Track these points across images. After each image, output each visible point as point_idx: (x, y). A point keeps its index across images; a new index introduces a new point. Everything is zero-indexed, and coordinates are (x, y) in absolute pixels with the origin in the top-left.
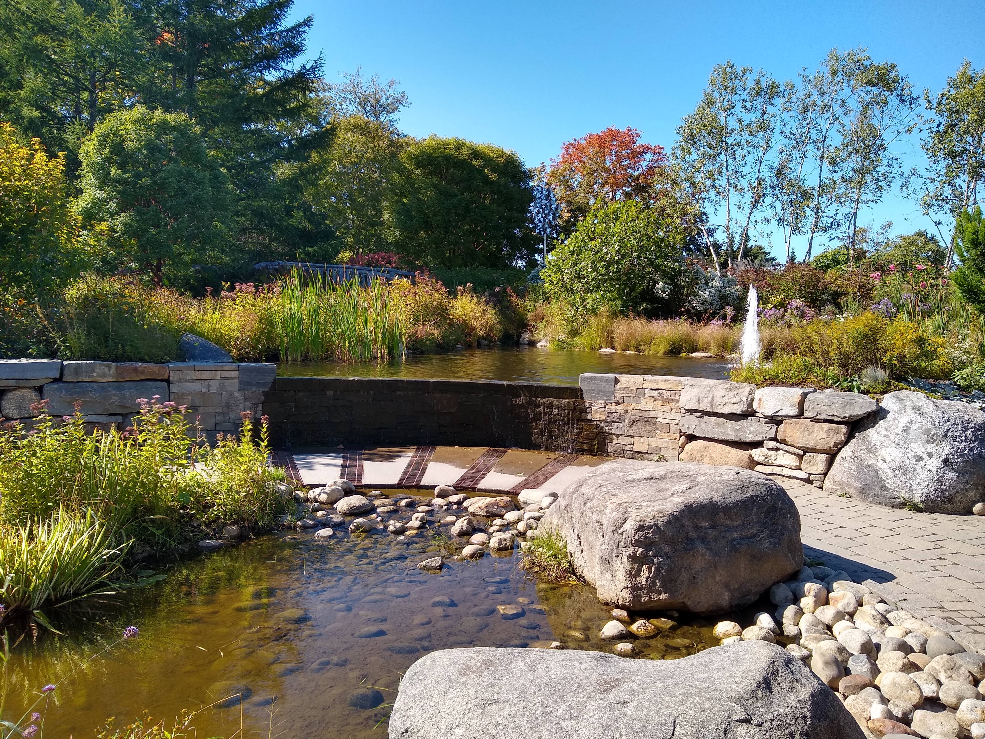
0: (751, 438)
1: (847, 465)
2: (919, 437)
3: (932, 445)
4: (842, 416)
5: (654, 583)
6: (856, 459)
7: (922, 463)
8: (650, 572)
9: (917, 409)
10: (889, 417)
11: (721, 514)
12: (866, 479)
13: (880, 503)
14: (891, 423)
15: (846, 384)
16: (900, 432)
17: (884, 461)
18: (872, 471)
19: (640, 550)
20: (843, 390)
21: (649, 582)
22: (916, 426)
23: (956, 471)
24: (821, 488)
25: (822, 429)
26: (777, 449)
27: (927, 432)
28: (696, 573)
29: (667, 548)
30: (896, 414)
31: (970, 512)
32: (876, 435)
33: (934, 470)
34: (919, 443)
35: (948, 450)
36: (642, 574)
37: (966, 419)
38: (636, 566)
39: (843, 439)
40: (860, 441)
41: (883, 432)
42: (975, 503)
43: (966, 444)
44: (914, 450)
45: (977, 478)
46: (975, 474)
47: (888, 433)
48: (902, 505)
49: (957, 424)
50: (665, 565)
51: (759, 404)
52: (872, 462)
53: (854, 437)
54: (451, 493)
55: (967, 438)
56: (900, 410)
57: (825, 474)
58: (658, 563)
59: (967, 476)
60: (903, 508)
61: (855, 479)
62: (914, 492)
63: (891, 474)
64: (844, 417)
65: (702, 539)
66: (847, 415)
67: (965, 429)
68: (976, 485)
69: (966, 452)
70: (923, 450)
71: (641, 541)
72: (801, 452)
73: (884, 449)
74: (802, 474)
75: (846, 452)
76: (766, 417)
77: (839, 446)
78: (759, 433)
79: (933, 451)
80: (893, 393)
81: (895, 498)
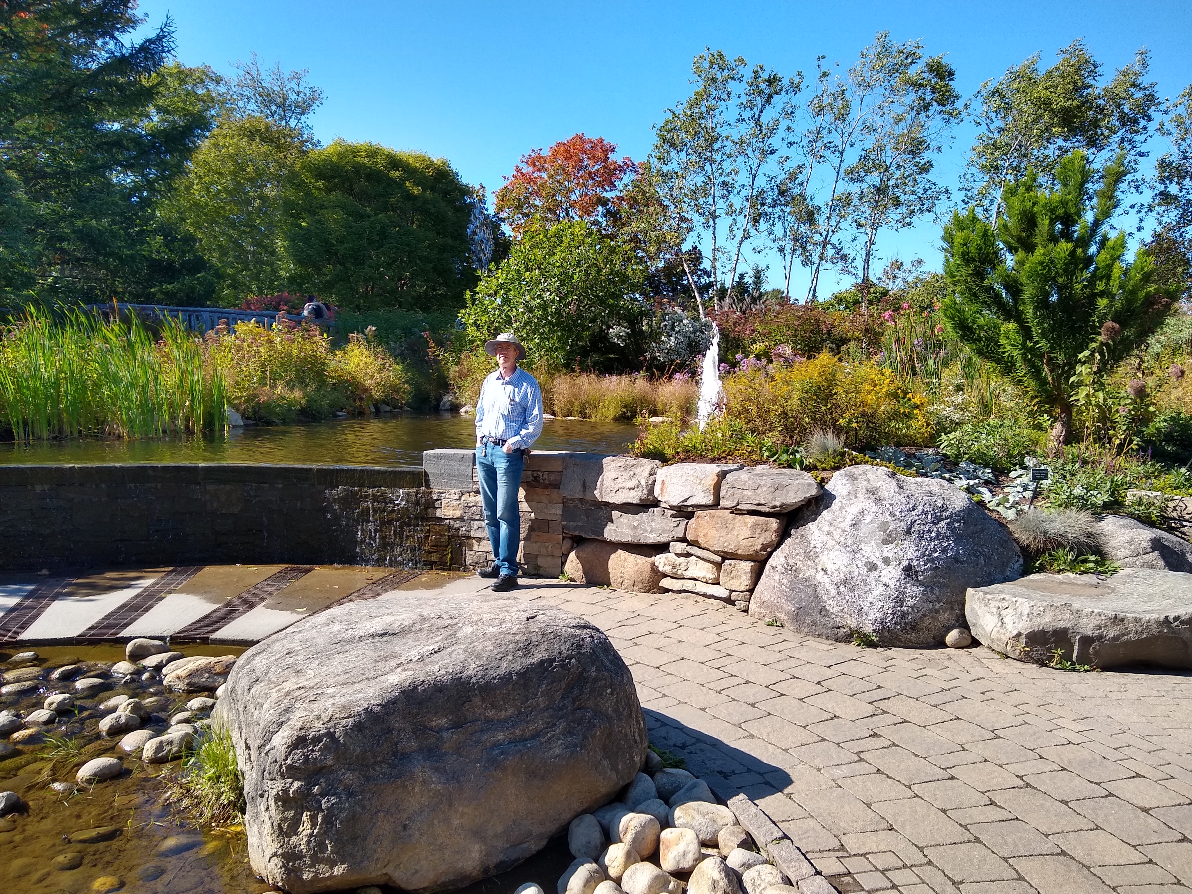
0: (652, 538)
1: (777, 578)
2: (872, 534)
3: (891, 546)
4: (771, 505)
5: (321, 846)
6: (790, 568)
7: (875, 574)
8: (314, 825)
9: (873, 493)
10: (836, 505)
11: (477, 700)
12: (801, 599)
13: (819, 636)
14: (836, 514)
15: (785, 457)
16: (848, 528)
17: (825, 571)
18: (809, 586)
19: (296, 784)
20: (782, 466)
21: (313, 844)
22: (868, 518)
23: (922, 584)
24: (746, 611)
25: (746, 524)
26: (688, 555)
27: (883, 527)
28: (409, 818)
29: (349, 777)
30: (844, 501)
31: (941, 644)
32: (817, 533)
33: (892, 583)
34: (873, 543)
35: (911, 553)
36: (301, 829)
37: (940, 505)
38: (291, 814)
39: (774, 538)
40: (797, 541)
41: (826, 528)
42: (949, 629)
43: (936, 542)
44: (866, 555)
45: (952, 592)
46: (948, 587)
47: (832, 529)
48: (847, 639)
49: (926, 513)
50: (341, 810)
51: (662, 489)
52: (810, 572)
53: (789, 535)
54: (153, 650)
55: (938, 533)
56: (849, 494)
57: (751, 591)
58: (328, 808)
59: (937, 591)
60: (850, 642)
61: (787, 600)
62: (865, 617)
63: (833, 591)
64: (775, 507)
65: (430, 750)
66: (778, 504)
67: (937, 520)
68: (951, 603)
69: (936, 555)
70: (878, 554)
71: (297, 768)
72: (718, 559)
73: (826, 553)
74: (721, 591)
75: (777, 559)
76: (672, 508)
77: (769, 550)
78: (664, 531)
79: (890, 555)
80: (848, 468)
81: (839, 628)
